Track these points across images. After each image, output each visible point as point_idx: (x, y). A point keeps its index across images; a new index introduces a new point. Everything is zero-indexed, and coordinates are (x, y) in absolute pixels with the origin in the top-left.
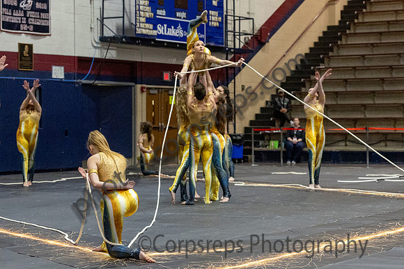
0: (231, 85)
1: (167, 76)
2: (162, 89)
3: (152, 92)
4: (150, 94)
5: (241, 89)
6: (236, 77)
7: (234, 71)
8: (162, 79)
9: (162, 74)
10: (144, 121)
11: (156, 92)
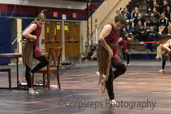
0: (90, 19)
1: (55, 15)
2: (53, 21)
3: (47, 23)
4: (46, 24)
5: (95, 21)
6: (92, 15)
7: (91, 11)
8: (53, 16)
9: (53, 13)
10: (44, 38)
11: (49, 23)
